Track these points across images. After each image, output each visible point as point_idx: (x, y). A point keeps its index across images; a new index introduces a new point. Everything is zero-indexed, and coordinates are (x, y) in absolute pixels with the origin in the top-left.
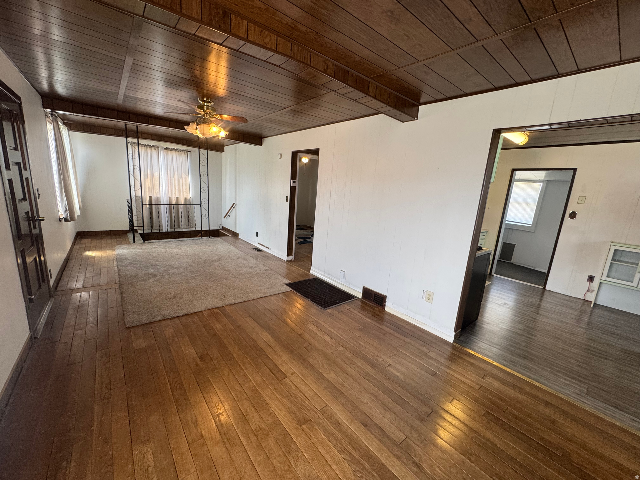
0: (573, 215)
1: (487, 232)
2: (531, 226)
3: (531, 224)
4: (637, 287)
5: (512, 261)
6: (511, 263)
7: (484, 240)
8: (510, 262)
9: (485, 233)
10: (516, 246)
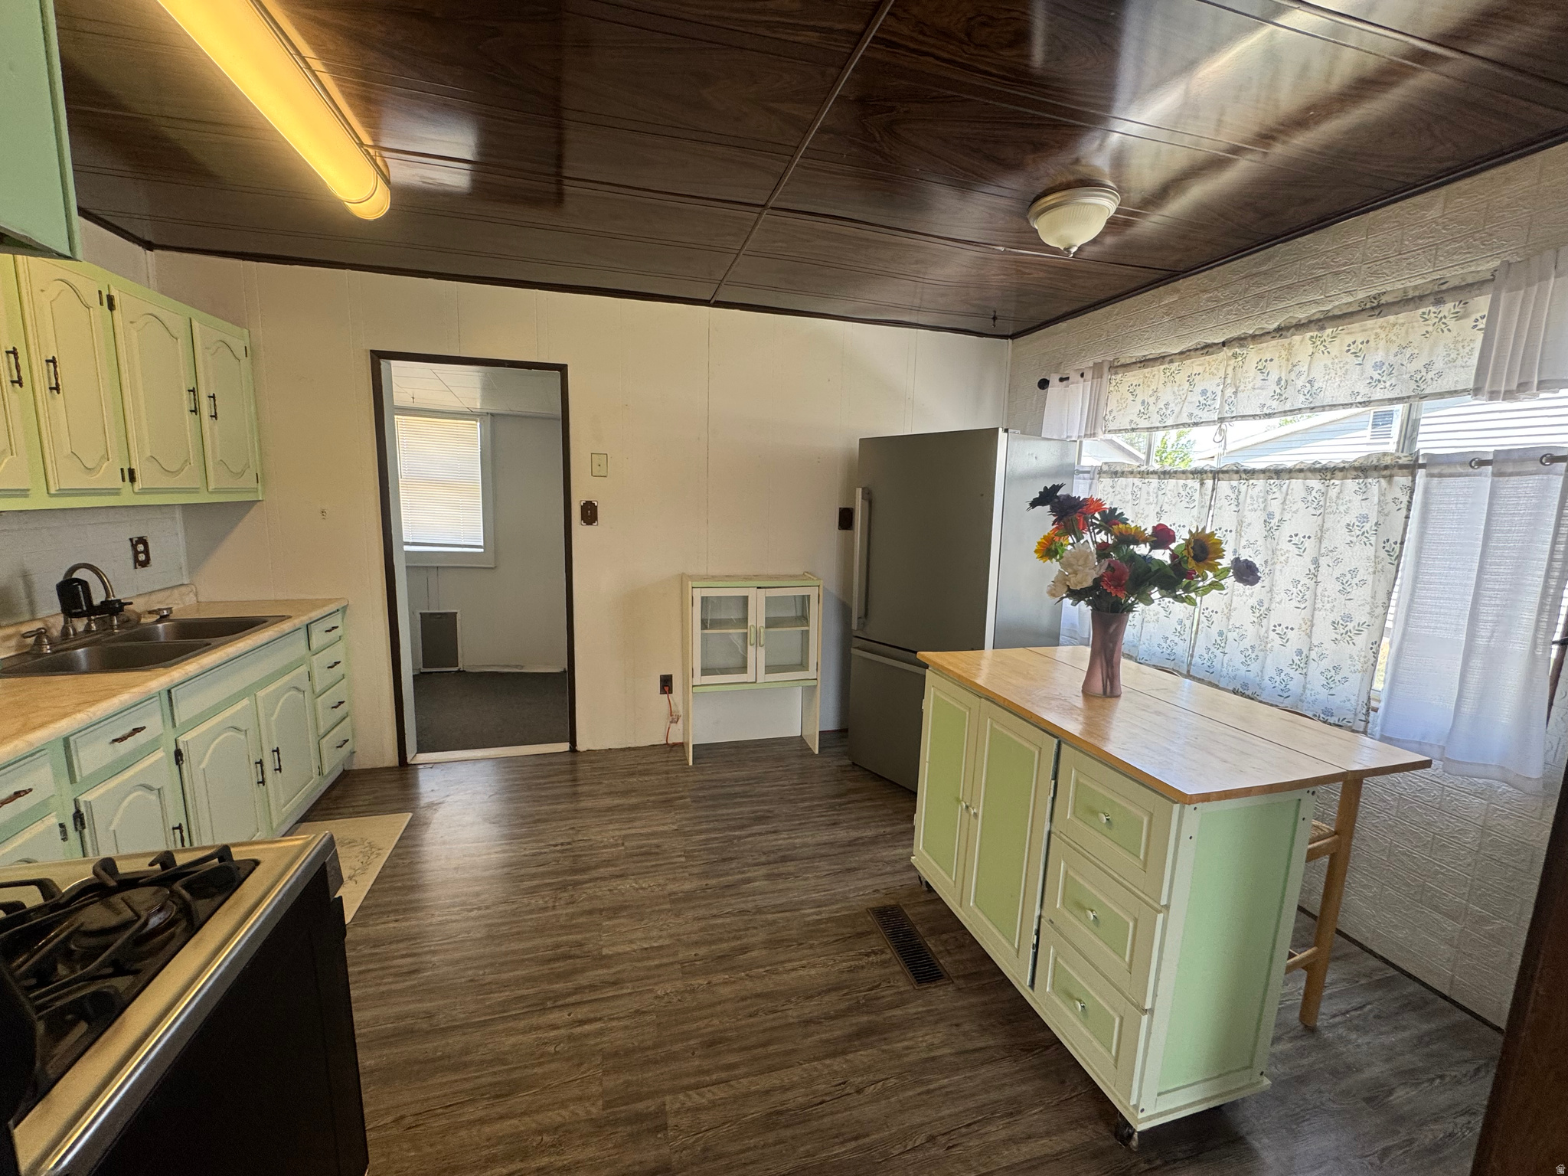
0: (590, 513)
1: (345, 608)
2: (482, 550)
3: (482, 544)
4: (755, 682)
5: (460, 666)
6: (459, 671)
7: (340, 644)
8: (456, 669)
9: (339, 615)
10: (458, 617)
